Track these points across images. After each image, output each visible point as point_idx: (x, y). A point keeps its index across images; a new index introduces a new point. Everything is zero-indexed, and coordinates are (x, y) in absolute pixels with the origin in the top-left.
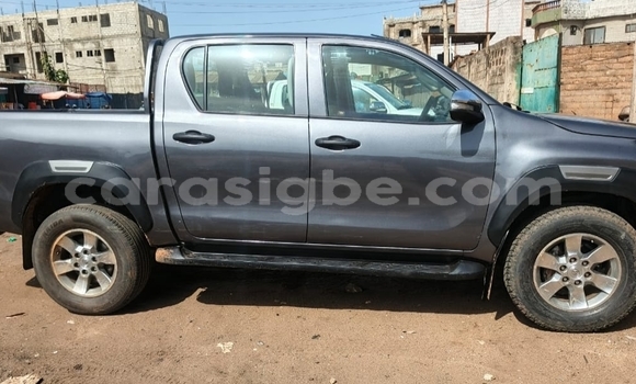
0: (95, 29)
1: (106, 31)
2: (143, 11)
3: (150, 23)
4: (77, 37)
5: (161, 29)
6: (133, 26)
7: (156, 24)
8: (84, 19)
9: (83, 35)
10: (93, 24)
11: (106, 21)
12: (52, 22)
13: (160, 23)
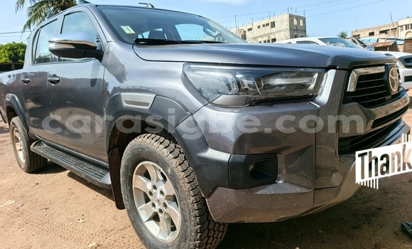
0: (268, 29)
1: (273, 30)
2: (291, 17)
3: (295, 22)
4: (260, 35)
5: (301, 24)
6: (286, 25)
7: (298, 22)
8: (264, 26)
9: (263, 34)
10: (267, 27)
11: (273, 25)
12: (250, 30)
13: (301, 21)
